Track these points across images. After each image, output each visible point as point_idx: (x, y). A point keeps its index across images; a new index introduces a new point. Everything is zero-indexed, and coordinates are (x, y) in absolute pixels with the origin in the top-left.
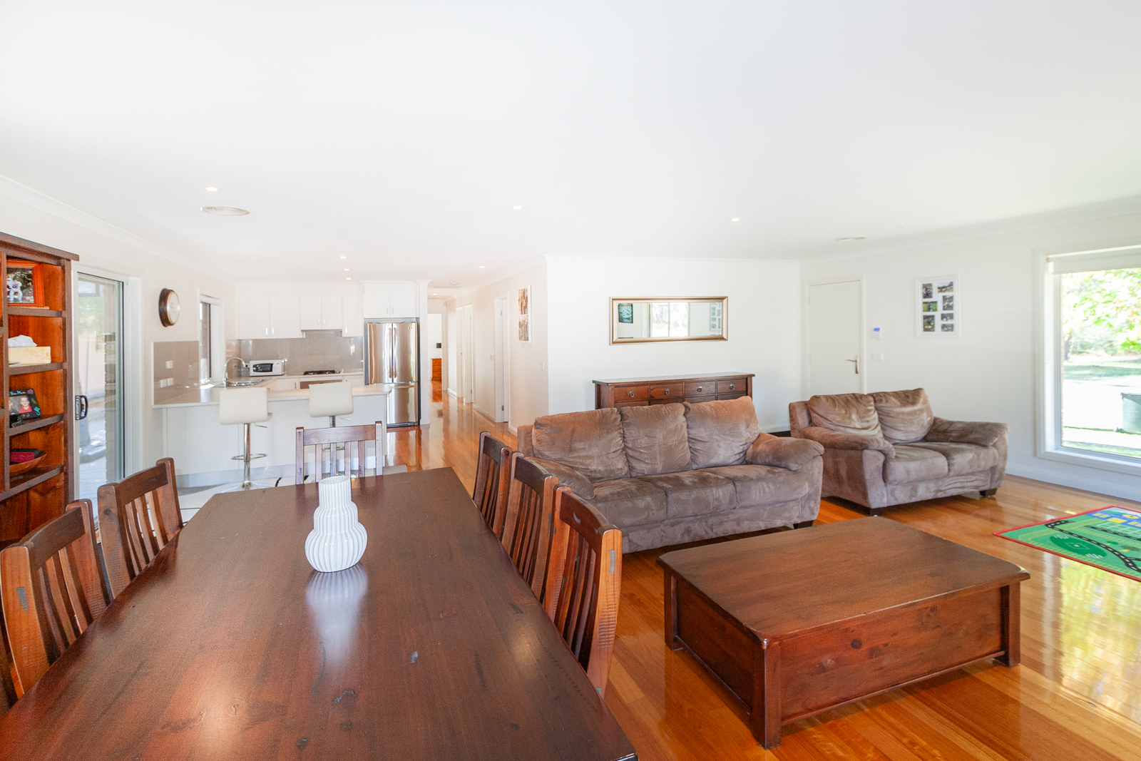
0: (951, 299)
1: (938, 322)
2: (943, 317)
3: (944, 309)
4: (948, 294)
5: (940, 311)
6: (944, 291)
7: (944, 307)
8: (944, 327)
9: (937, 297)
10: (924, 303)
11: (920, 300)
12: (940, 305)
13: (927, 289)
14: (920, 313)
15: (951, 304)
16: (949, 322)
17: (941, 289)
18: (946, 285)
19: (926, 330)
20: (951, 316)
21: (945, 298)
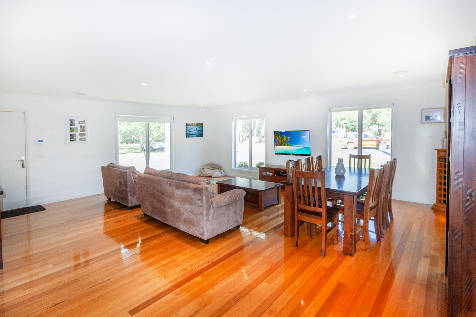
0: (85, 127)
1: (78, 137)
2: (80, 135)
3: (81, 131)
4: (83, 125)
5: (79, 132)
6: (81, 124)
7: (81, 130)
8: (81, 139)
9: (77, 126)
10: (70, 128)
11: (68, 127)
12: (79, 129)
13: (72, 122)
14: (68, 133)
15: (84, 129)
16: (84, 137)
17: (79, 122)
18: (82, 121)
19: (71, 141)
20: (85, 135)
21: (81, 127)
